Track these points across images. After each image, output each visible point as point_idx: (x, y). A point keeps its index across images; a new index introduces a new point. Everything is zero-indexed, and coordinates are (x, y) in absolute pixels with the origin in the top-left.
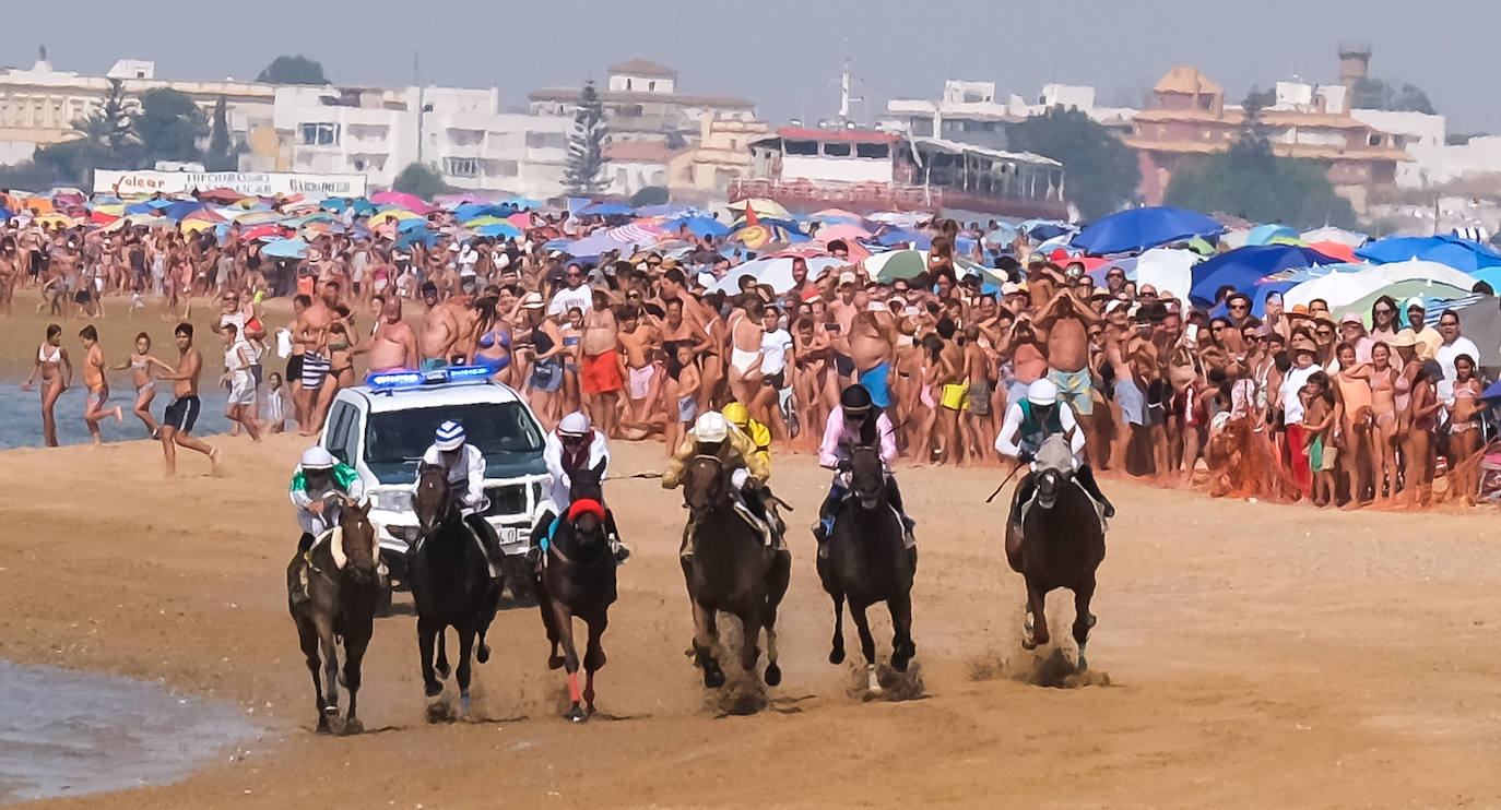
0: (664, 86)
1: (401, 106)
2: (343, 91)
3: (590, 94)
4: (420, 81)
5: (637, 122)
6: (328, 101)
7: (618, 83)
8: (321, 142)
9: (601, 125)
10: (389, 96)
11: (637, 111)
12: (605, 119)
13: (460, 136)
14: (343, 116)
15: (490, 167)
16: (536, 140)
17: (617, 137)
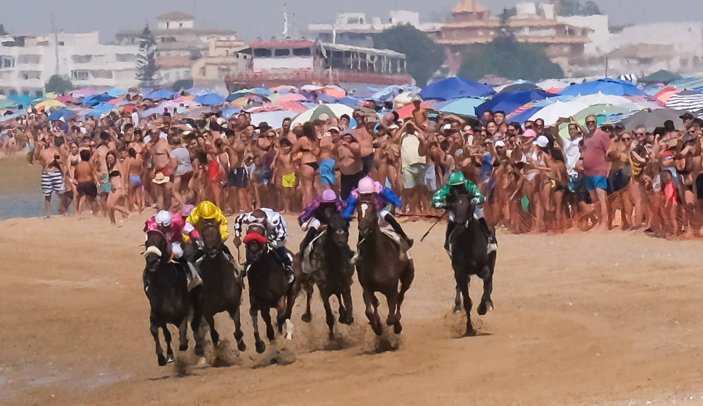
0: (188, 25)
1: (45, 43)
2: (15, 38)
3: (147, 31)
4: (55, 31)
5: (174, 45)
6: (7, 44)
7: (162, 26)
8: (5, 66)
9: (154, 47)
10: (40, 39)
11: (173, 40)
12: (156, 44)
13: (78, 59)
14: (15, 51)
15: (96, 74)
16: (122, 58)
17: (163, 54)
